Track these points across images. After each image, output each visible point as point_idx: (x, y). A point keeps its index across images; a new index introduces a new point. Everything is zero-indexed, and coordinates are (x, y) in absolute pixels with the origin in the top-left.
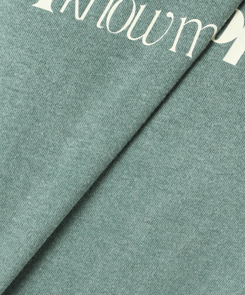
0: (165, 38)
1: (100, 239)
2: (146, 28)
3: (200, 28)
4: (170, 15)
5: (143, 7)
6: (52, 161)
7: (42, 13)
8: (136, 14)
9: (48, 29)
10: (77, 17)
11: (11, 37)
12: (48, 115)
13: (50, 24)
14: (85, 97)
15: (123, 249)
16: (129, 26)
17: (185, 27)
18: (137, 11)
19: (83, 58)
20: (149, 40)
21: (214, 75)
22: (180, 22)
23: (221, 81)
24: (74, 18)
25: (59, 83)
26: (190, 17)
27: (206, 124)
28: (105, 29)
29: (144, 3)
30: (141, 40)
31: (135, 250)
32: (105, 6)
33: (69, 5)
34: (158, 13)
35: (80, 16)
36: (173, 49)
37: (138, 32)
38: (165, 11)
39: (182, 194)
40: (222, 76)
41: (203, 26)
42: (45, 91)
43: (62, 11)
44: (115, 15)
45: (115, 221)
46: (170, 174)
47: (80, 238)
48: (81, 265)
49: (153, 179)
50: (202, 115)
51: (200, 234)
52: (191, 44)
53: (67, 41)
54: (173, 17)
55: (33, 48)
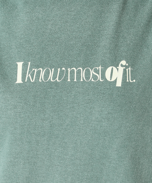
0: (65, 77)
1: (101, 162)
2: (57, 76)
3: (75, 71)
4: (63, 69)
5: (53, 69)
6: (42, 131)
7: (19, 84)
8: (52, 73)
9: (23, 89)
10: (32, 81)
11: (11, 96)
12: (34, 116)
13: (23, 87)
14: (44, 106)
15: (110, 163)
16: (51, 77)
17: (70, 72)
18: (52, 71)
19: (39, 93)
20: (59, 79)
21: (116, 92)
22: (68, 70)
23: (119, 93)
24: (31, 82)
25: (34, 104)
26: (71, 68)
27: (121, 110)
28: (43, 81)
29: (53, 68)
30: (56, 80)
31: (114, 162)
32: (40, 74)
33: (28, 78)
34: (59, 69)
35: (33, 80)
36: (69, 80)
37: (54, 78)
38: (61, 68)
39: (123, 137)
40: (118, 91)
41: (76, 69)
42: (30, 109)
43: (26, 81)
44: (45, 75)
45: (104, 154)
46: (116, 131)
47: (94, 164)
48: (98, 173)
49: (111, 135)
50: (118, 107)
51: (134, 148)
52: (74, 77)
53: (31, 90)
54: (65, 69)
55: (20, 96)
